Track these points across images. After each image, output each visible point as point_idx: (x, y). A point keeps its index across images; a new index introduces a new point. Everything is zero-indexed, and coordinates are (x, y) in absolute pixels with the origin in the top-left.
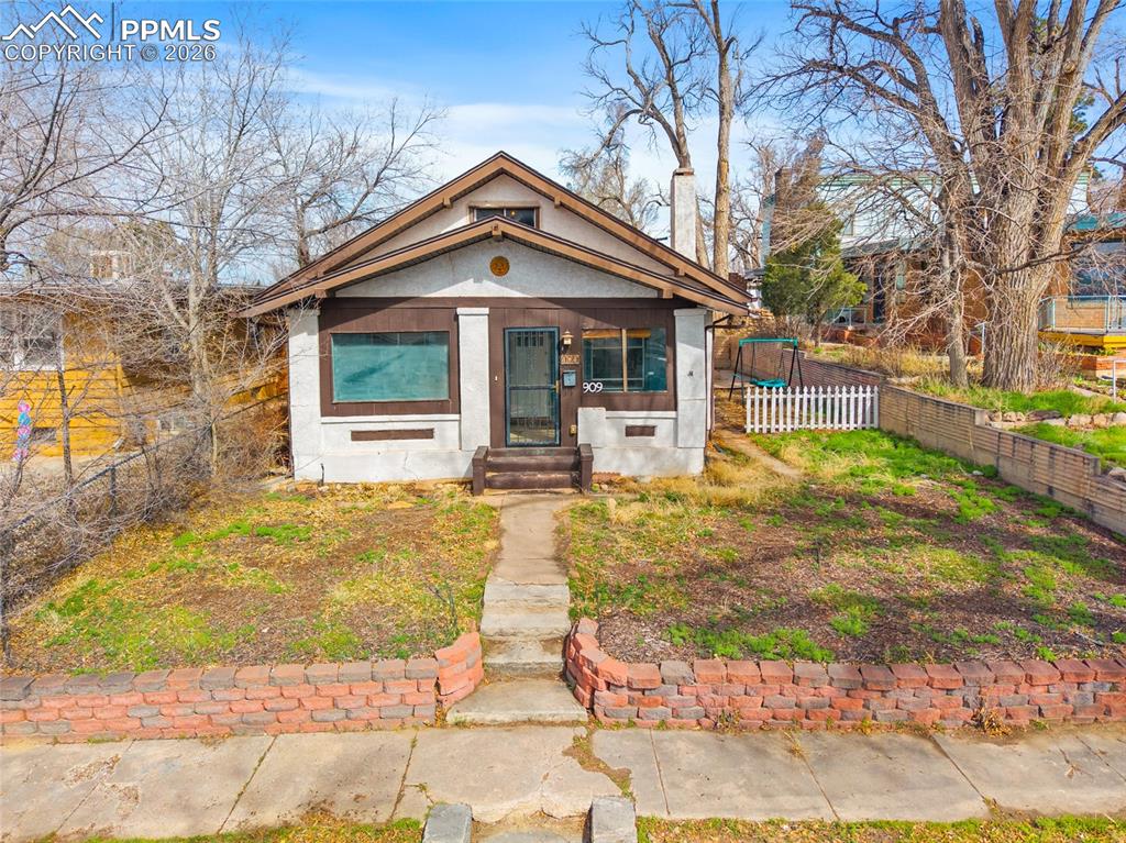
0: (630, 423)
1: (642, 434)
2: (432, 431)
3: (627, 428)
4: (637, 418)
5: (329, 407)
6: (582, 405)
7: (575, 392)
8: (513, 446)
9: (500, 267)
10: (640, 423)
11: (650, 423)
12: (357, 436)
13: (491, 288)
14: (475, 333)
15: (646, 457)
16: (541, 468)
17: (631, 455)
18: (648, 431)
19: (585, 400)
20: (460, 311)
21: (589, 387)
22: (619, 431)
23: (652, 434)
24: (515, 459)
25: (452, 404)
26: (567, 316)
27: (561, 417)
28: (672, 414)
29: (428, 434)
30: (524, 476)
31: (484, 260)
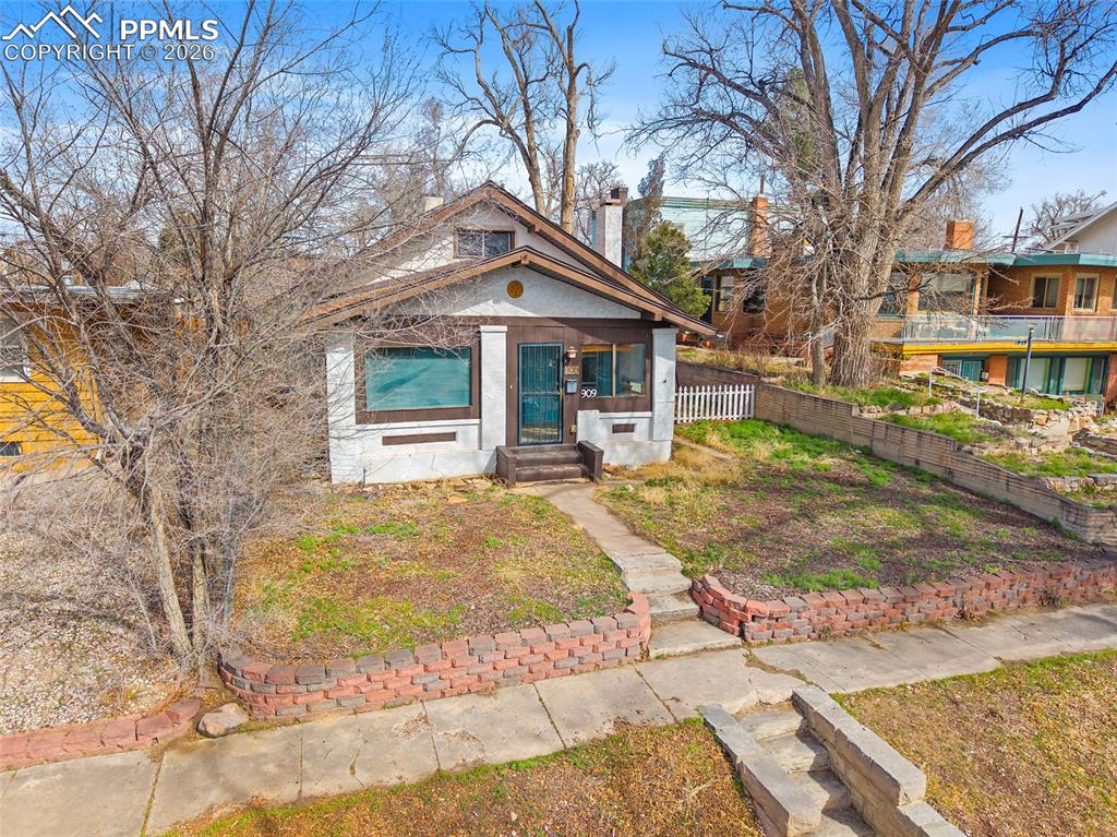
0: (617, 422)
1: (625, 431)
2: (454, 434)
3: (614, 426)
4: (622, 418)
5: (363, 417)
6: (582, 409)
7: (577, 397)
8: (523, 445)
9: (515, 290)
10: (625, 422)
11: (632, 421)
12: (388, 441)
13: (507, 309)
14: (495, 347)
15: (629, 450)
16: (555, 462)
18: (629, 428)
19: (585, 404)
20: (482, 328)
21: (586, 393)
22: (608, 427)
23: (633, 431)
25: (472, 407)
26: (572, 333)
27: (562, 420)
28: (649, 414)
29: (452, 437)
30: (545, 470)
31: (502, 284)
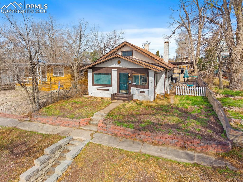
0: (141, 91)
2: (108, 89)
5: (94, 85)
6: (132, 87)
7: (131, 84)
8: (120, 93)
9: (119, 62)
12: (98, 89)
13: (118, 66)
14: (115, 73)
15: (143, 97)
17: (140, 96)
18: (144, 92)
20: (112, 70)
21: (133, 84)
24: (120, 95)
25: (111, 85)
26: (130, 71)
27: (128, 89)
28: (148, 90)
29: (108, 90)
31: (116, 61)
